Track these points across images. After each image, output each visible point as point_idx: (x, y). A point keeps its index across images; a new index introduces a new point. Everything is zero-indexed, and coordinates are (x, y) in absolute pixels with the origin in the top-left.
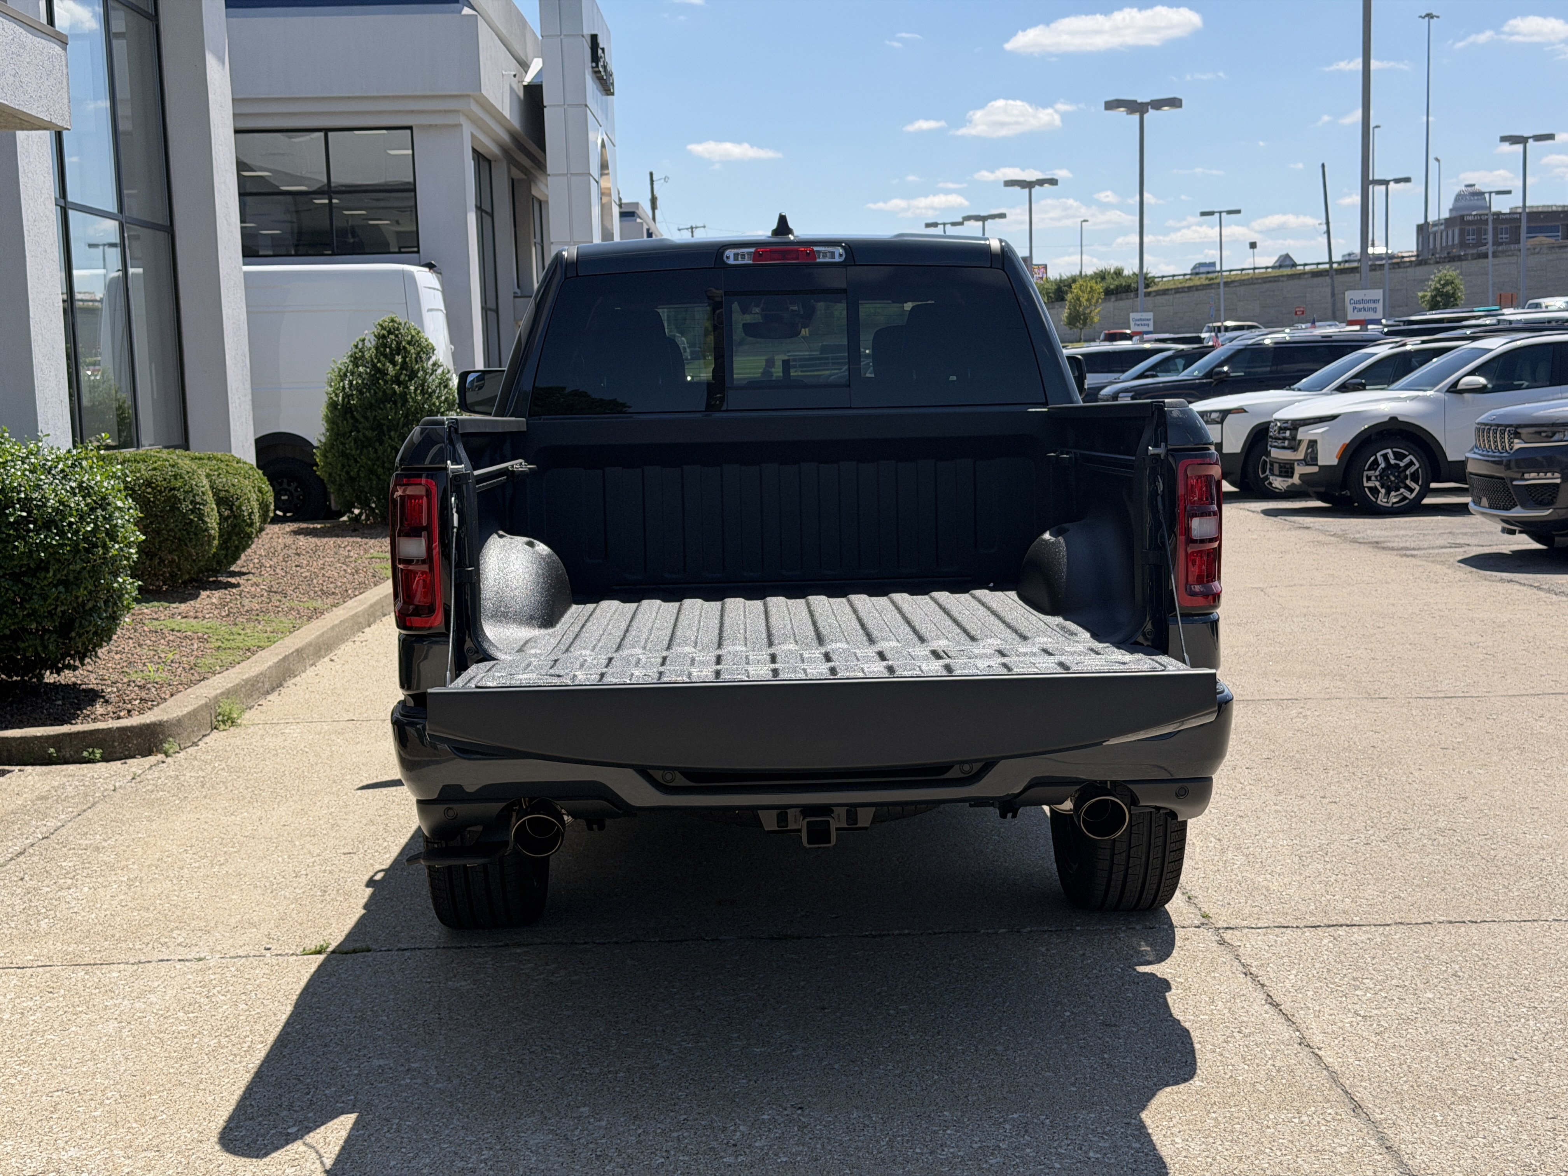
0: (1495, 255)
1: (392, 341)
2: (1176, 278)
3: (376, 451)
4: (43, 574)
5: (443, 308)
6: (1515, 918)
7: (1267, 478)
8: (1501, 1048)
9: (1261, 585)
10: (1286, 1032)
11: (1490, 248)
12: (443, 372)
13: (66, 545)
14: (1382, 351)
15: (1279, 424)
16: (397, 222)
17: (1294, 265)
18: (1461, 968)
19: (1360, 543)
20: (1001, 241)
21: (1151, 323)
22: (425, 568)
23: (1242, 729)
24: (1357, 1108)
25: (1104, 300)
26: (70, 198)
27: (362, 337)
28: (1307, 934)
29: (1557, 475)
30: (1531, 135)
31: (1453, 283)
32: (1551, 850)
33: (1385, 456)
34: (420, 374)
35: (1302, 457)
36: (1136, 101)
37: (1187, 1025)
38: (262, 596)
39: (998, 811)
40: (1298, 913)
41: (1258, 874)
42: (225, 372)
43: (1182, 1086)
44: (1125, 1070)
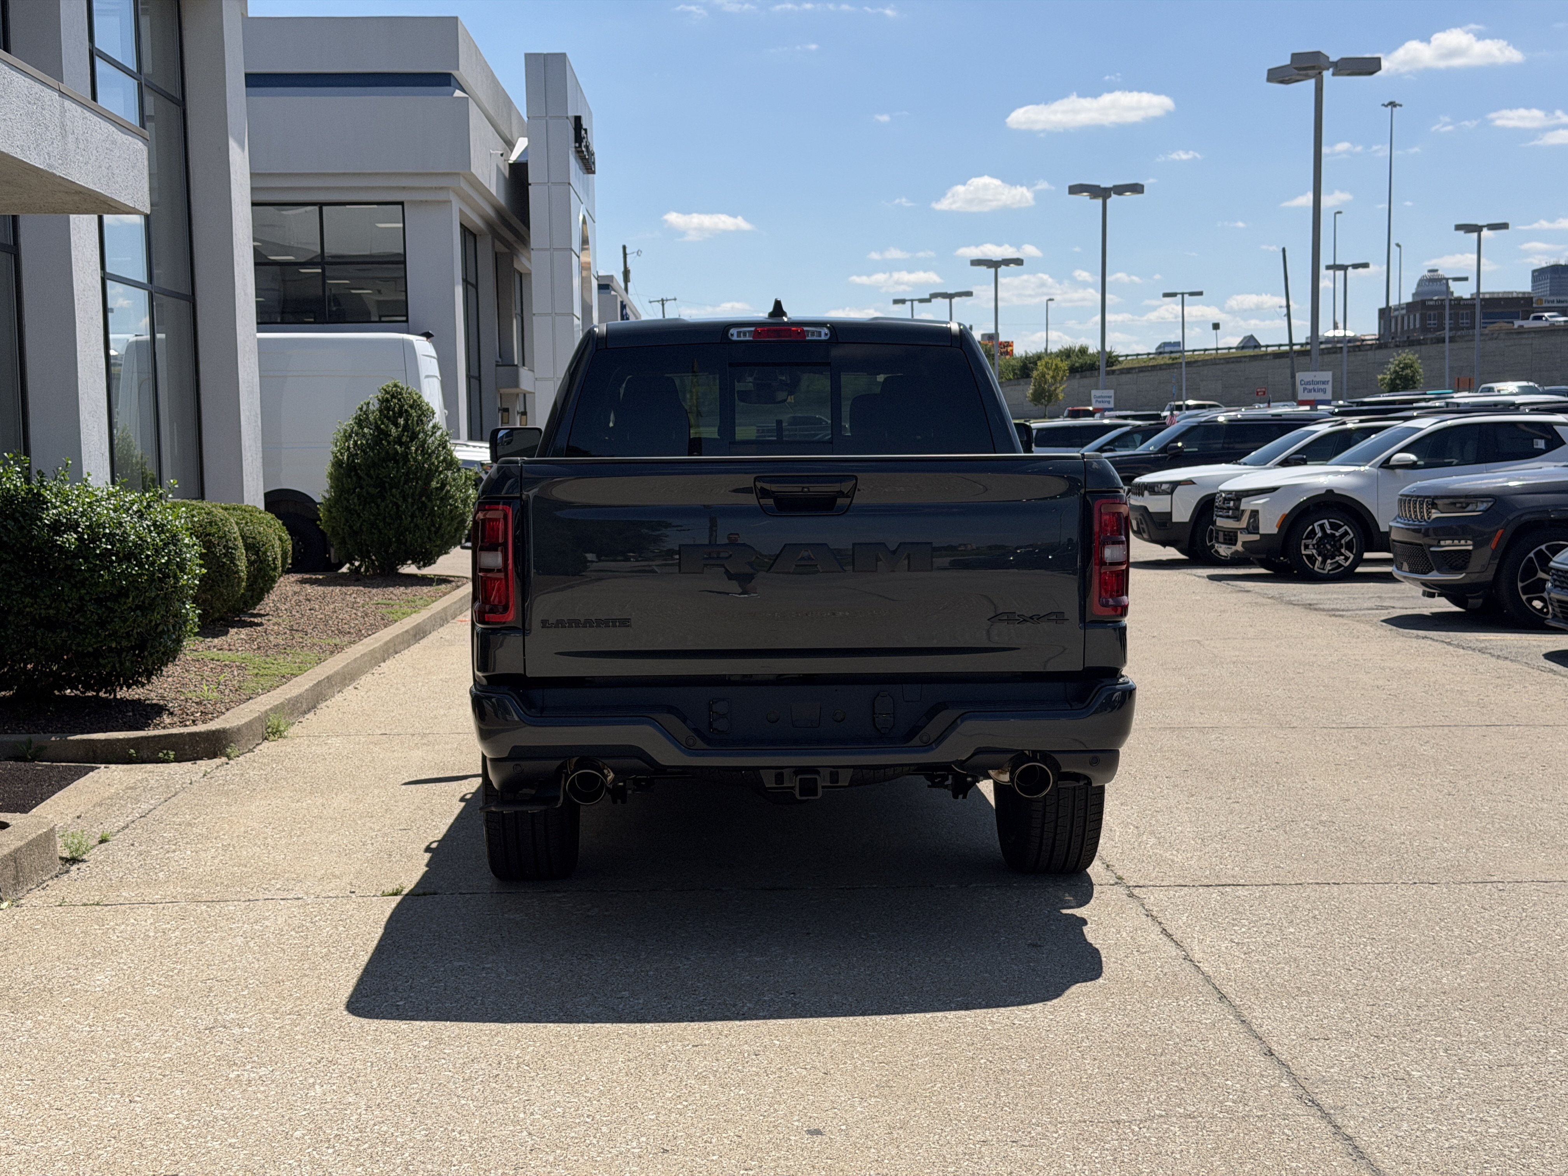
0: (1452, 339)
1: (395, 405)
2: (1140, 357)
3: (378, 507)
4: (123, 600)
5: (438, 374)
6: (1371, 881)
7: (1213, 546)
8: (1341, 963)
9: (1198, 638)
10: (1173, 951)
11: (1447, 334)
12: (442, 434)
13: (144, 575)
14: (1323, 429)
15: (1223, 495)
16: (379, 292)
17: (1258, 346)
18: (1320, 913)
19: (1295, 605)
20: (960, 324)
21: (1112, 400)
22: (501, 575)
23: (1166, 749)
24: (1223, 997)
25: (1069, 378)
26: (108, 270)
27: (367, 401)
28: (1201, 890)
29: (1469, 542)
30: (1485, 223)
31: (1412, 367)
32: (1411, 836)
33: (1322, 527)
34: (421, 435)
35: (1244, 526)
36: (1099, 186)
37: (1097, 946)
38: (285, 633)
39: (950, 792)
40: (1195, 877)
41: (1166, 851)
42: (240, 431)
43: (1089, 984)
44: (1046, 973)
